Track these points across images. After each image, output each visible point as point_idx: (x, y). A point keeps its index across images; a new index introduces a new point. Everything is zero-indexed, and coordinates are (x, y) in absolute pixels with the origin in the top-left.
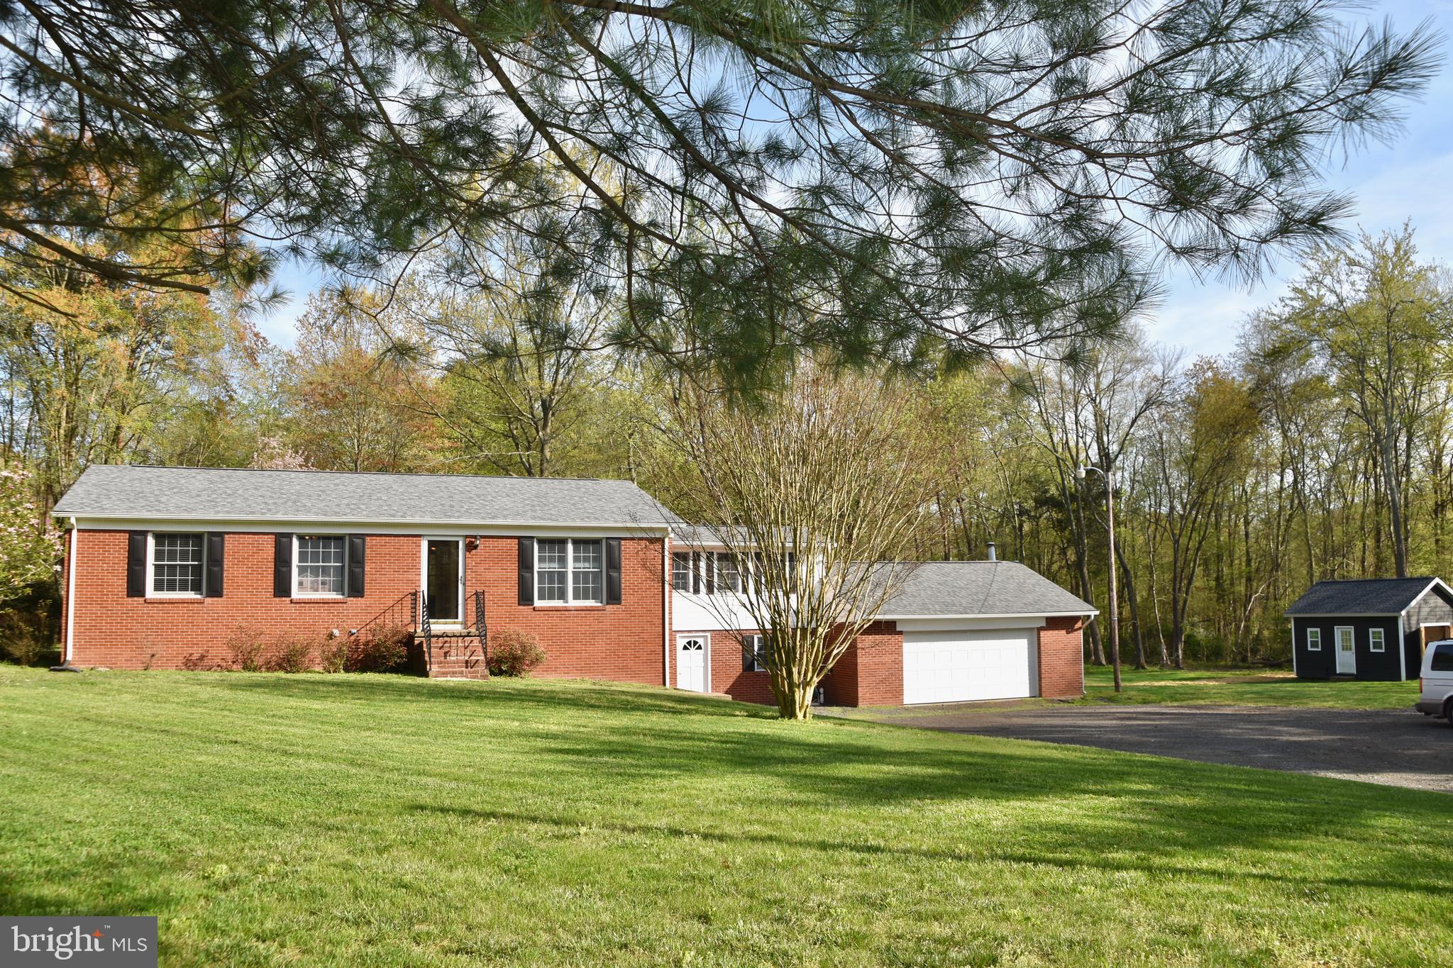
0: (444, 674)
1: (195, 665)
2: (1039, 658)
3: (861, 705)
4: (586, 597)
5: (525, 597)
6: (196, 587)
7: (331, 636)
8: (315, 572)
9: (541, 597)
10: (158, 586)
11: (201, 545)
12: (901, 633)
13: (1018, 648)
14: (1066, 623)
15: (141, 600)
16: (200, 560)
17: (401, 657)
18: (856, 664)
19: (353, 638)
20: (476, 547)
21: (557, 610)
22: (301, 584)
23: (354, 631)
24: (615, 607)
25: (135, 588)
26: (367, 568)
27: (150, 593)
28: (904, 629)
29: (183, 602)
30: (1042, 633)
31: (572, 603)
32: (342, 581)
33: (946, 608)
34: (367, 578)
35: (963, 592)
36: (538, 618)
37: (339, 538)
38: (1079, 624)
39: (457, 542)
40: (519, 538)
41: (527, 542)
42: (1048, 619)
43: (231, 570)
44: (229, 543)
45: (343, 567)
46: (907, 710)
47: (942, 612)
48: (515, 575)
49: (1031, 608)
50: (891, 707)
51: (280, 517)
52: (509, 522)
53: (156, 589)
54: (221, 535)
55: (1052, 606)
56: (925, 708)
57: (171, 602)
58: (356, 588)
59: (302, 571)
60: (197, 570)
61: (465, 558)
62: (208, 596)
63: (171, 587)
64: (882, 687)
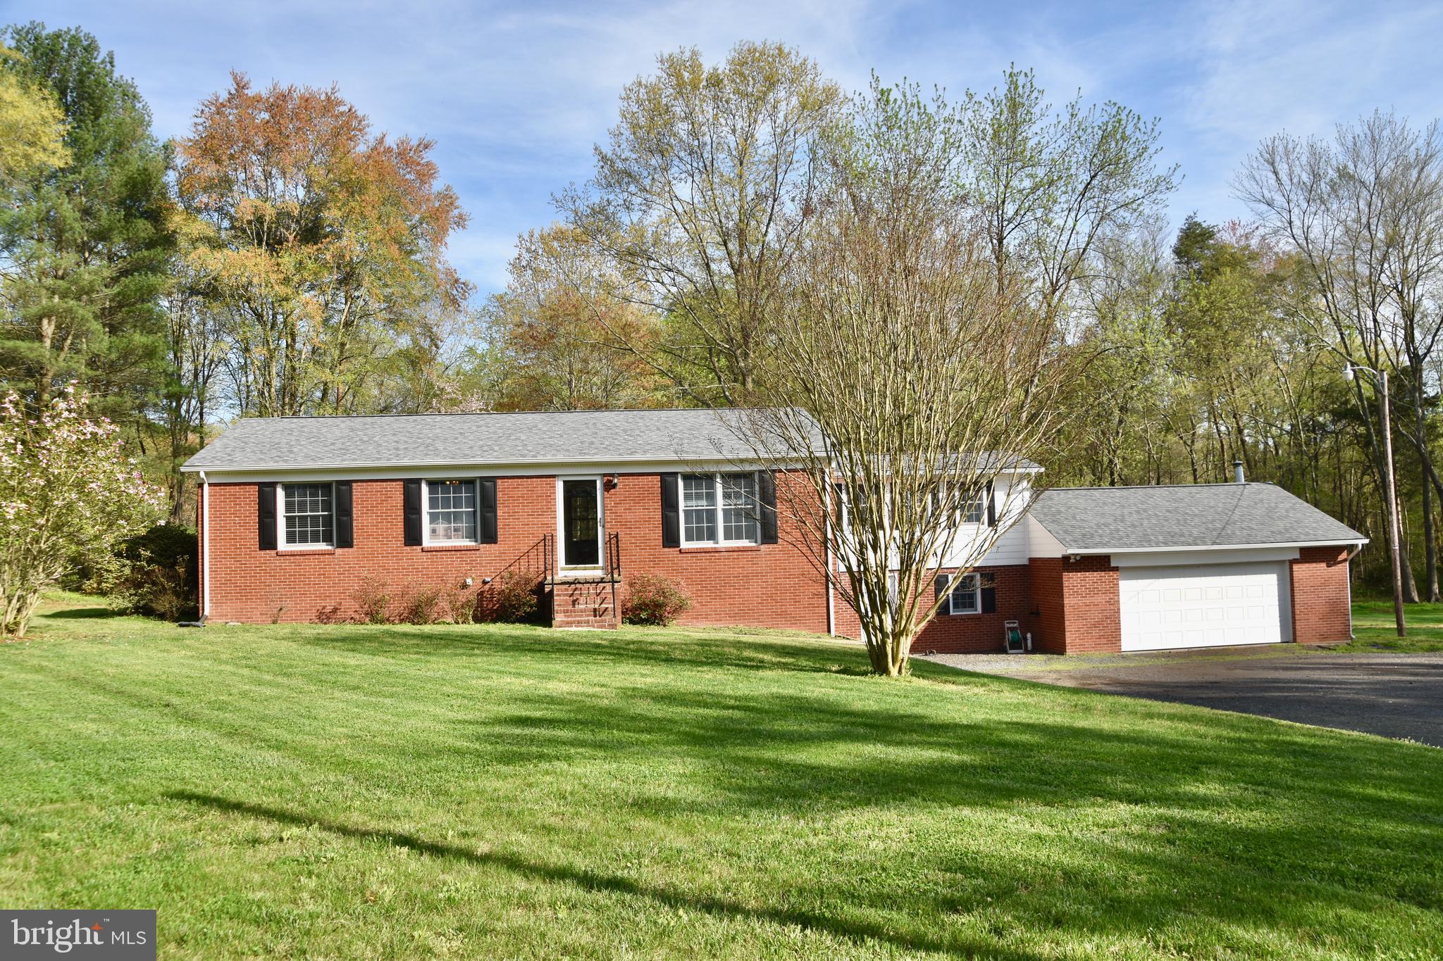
0: (569, 624)
1: (328, 618)
2: (1293, 596)
3: (1069, 652)
4: (739, 537)
5: (670, 539)
6: (328, 539)
7: (465, 586)
8: (447, 517)
9: (689, 538)
10: (291, 538)
11: (330, 495)
12: (1116, 569)
13: (1266, 586)
14: (1327, 555)
15: (273, 552)
16: (330, 510)
17: (531, 606)
18: (1063, 606)
19: (487, 587)
20: (614, 486)
21: (706, 551)
22: (434, 531)
23: (488, 579)
24: (771, 546)
25: (267, 541)
26: (499, 513)
27: (282, 544)
28: (1120, 565)
29: (314, 554)
30: (1295, 567)
31: (723, 543)
32: (475, 527)
33: (1171, 538)
34: (500, 524)
35: (1197, 520)
36: (686, 561)
37: (470, 482)
38: (1344, 555)
39: (595, 481)
40: (661, 474)
41: (669, 479)
42: (1302, 550)
43: (361, 519)
44: (357, 490)
45: (475, 512)
46: (1123, 657)
47: (1166, 544)
48: (658, 515)
49: (1279, 538)
50: (1105, 653)
51: (406, 462)
52: (649, 457)
53: (288, 542)
54: (349, 483)
55: (1307, 534)
56: (1146, 656)
57: (302, 554)
58: (488, 534)
59: (434, 518)
60: (328, 521)
61: (603, 498)
62: (338, 547)
63: (303, 539)
64: (1095, 632)
